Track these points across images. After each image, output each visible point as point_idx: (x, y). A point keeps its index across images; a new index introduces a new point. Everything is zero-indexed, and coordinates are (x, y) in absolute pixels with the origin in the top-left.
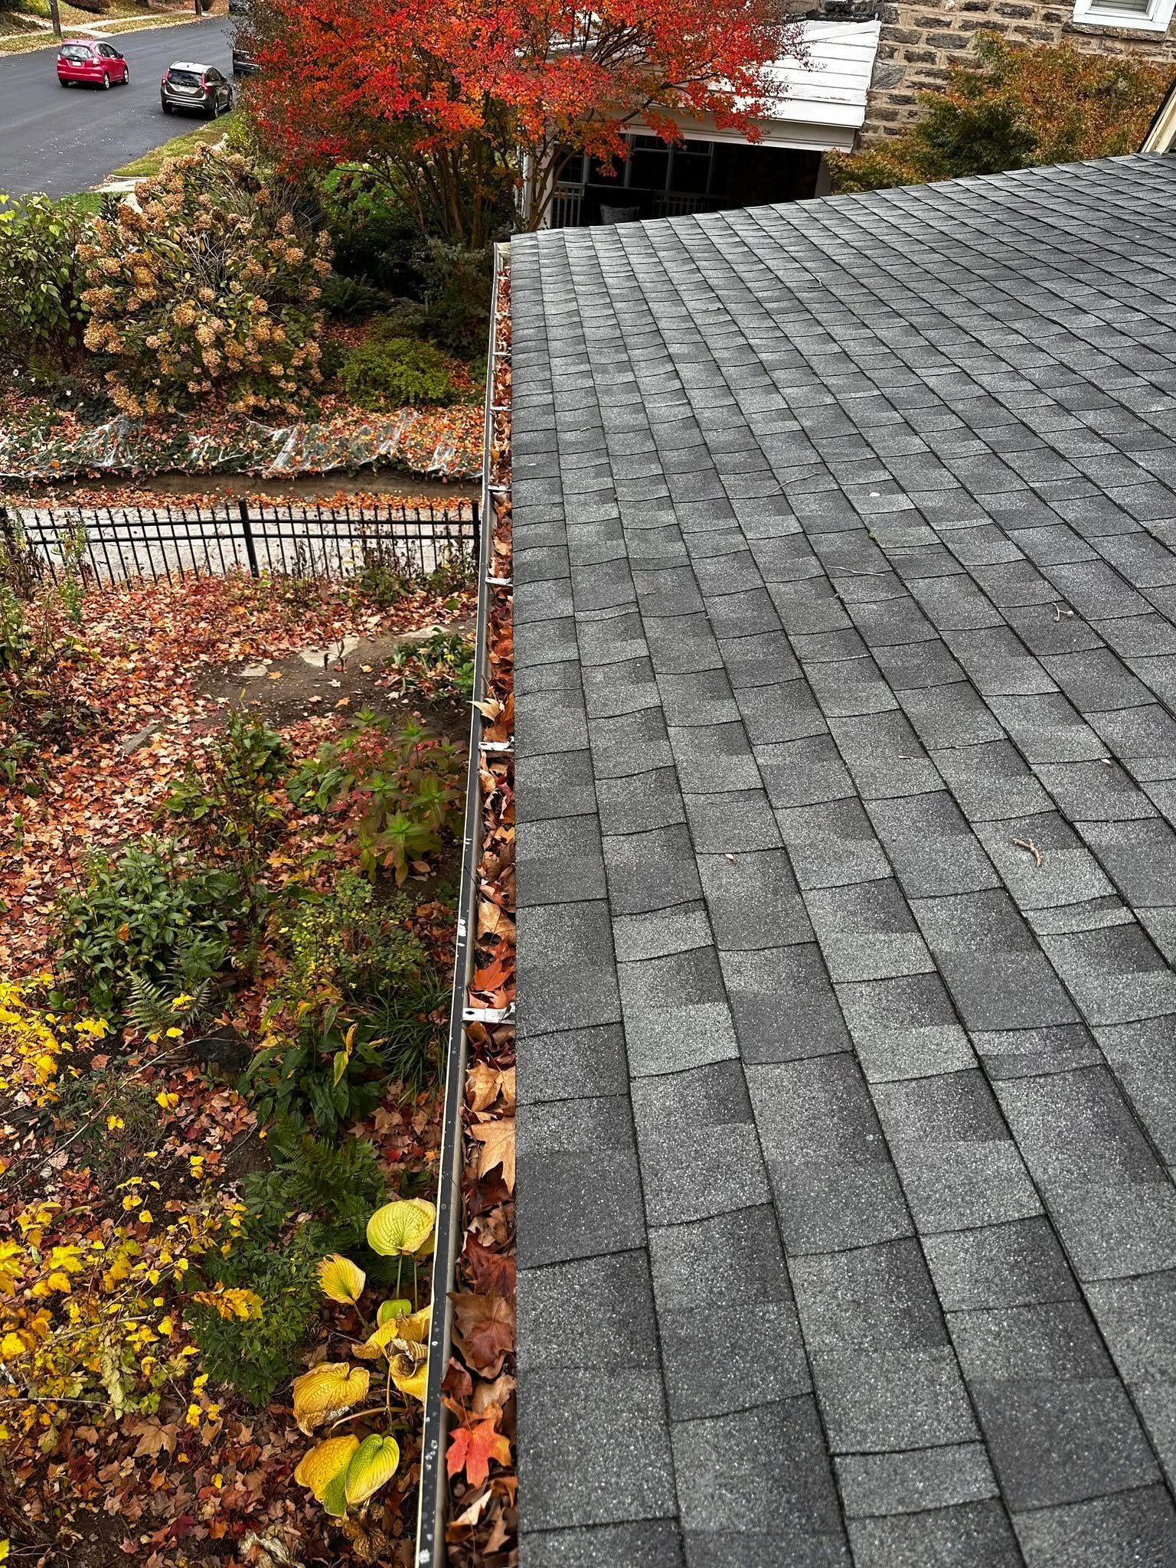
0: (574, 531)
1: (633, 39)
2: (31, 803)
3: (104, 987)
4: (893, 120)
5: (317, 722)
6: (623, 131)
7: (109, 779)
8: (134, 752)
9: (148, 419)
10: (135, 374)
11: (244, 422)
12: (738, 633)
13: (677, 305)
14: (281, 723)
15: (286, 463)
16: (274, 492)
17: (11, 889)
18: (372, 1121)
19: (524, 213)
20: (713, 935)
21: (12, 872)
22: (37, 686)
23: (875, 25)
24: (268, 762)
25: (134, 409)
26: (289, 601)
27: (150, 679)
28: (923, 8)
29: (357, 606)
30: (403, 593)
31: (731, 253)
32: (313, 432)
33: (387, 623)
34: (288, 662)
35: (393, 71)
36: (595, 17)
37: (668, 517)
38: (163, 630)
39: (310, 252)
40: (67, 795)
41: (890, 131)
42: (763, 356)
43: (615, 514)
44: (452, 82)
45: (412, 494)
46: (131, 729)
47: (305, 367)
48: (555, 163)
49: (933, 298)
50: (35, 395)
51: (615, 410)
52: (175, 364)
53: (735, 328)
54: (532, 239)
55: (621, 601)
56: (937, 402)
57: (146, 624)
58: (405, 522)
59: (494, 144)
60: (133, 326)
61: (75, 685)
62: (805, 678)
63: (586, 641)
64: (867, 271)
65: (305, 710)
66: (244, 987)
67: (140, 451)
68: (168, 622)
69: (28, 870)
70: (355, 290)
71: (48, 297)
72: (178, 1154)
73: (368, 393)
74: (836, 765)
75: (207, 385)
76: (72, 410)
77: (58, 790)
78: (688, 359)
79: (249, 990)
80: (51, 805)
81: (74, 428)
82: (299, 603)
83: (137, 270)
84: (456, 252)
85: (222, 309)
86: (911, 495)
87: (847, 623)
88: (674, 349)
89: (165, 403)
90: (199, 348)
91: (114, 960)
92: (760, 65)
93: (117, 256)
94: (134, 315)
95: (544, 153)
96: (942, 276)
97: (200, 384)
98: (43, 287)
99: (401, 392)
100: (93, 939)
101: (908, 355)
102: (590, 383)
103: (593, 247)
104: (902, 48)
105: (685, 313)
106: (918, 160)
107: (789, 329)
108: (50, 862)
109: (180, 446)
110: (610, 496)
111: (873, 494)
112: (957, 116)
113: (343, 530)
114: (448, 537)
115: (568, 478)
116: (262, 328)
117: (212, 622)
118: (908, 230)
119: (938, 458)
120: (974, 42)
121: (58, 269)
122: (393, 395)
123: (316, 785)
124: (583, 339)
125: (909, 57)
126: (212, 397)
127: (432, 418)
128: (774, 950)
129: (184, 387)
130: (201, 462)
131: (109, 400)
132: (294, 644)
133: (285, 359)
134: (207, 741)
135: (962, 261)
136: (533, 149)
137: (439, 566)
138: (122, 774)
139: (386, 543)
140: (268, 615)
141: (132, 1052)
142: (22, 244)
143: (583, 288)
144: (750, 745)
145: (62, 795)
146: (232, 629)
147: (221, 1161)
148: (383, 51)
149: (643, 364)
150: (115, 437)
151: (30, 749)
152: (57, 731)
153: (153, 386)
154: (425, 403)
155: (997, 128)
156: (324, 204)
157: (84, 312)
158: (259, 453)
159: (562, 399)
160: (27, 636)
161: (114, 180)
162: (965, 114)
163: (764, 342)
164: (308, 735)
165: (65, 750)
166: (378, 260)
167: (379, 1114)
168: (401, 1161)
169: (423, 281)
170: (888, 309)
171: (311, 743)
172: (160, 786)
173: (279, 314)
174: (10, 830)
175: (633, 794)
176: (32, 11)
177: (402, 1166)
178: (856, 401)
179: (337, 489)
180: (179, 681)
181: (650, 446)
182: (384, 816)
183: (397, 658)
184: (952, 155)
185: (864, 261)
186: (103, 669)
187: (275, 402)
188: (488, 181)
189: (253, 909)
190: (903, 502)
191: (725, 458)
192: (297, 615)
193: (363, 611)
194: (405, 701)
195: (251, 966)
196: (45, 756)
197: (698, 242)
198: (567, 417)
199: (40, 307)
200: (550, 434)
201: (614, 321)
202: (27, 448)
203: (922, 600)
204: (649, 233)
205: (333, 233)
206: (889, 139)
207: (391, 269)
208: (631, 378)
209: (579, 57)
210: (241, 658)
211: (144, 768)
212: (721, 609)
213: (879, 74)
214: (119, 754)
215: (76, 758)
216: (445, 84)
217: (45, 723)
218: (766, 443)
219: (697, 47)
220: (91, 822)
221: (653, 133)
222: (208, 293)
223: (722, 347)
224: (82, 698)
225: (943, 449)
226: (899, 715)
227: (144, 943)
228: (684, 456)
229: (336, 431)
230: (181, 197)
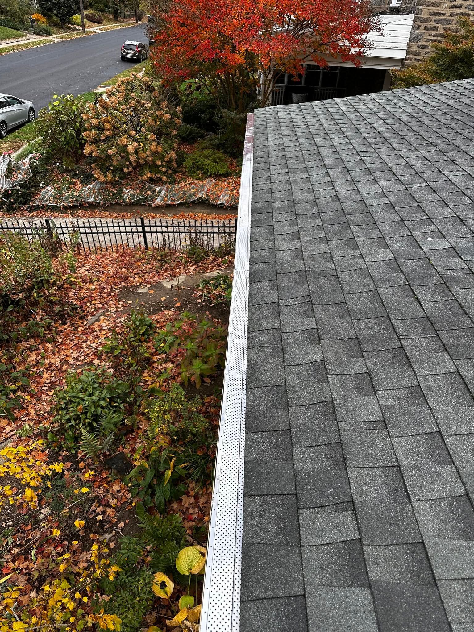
0: (279, 254)
1: (308, 26)
2: (49, 345)
3: (70, 433)
4: (419, 55)
5: (167, 312)
6: (302, 63)
7: (81, 336)
8: (92, 324)
9: (107, 183)
10: (103, 165)
11: (145, 184)
12: (363, 317)
13: (327, 141)
14: (152, 312)
15: (161, 201)
16: (156, 212)
17: (38, 383)
18: (181, 501)
19: (260, 97)
20: (359, 531)
21: (39, 376)
22: (55, 295)
23: (412, 16)
24: (146, 330)
25: (102, 179)
26: (159, 260)
27: (101, 293)
28: (433, 8)
29: (186, 262)
30: (204, 256)
31: (352, 116)
32: (172, 188)
33: (198, 269)
34: (157, 286)
35: (209, 42)
36: (292, 17)
37: (325, 248)
38: (108, 272)
39: (174, 115)
40: (64, 342)
41: (417, 60)
42: (369, 165)
43: (299, 246)
44: (233, 46)
45: (211, 213)
46: (92, 314)
47: (171, 161)
48: (274, 77)
49: (449, 137)
50: (65, 173)
51: (299, 192)
52: (118, 161)
53: (354, 152)
54: (263, 110)
55: (302, 294)
56: (457, 190)
57: (101, 269)
58: (207, 227)
59: (249, 70)
60: (102, 146)
61: (70, 295)
62: (403, 347)
63: (284, 316)
64: (415, 124)
65: (162, 307)
66: (130, 433)
67: (104, 195)
68: (110, 269)
69: (45, 375)
70: (191, 130)
71: (71, 134)
72: (97, 511)
73: (195, 172)
74: (425, 408)
75: (131, 169)
76: (78, 179)
77: (60, 340)
78: (335, 167)
79: (132, 435)
80: (57, 347)
81: (79, 186)
82: (163, 261)
83: (105, 124)
84: (233, 114)
85: (138, 138)
86: (449, 240)
87: (422, 314)
88: (327, 162)
89: (114, 176)
90: (128, 154)
91: (75, 421)
92: (362, 34)
93: (98, 118)
94: (103, 141)
95: (269, 73)
96: (452, 126)
97: (128, 168)
98: (69, 131)
99: (208, 171)
100: (68, 411)
101: (440, 165)
102: (288, 178)
103: (290, 114)
104: (423, 25)
105: (331, 144)
106: (431, 72)
107: (380, 152)
108: (55, 372)
109: (120, 193)
110: (296, 236)
111: (429, 239)
112: (448, 53)
113: (182, 230)
114: (225, 232)
115: (277, 226)
116: (153, 146)
117: (127, 269)
118: (433, 104)
119: (461, 220)
120: (455, 21)
121: (75, 124)
122: (205, 173)
123: (165, 341)
124: (285, 157)
125: (426, 29)
126: (133, 174)
127: (220, 182)
128: (397, 547)
129: (122, 170)
130: (127, 200)
131: (93, 175)
132: (160, 278)
133: (162, 158)
134: (122, 320)
135: (461, 119)
136: (265, 72)
137: (220, 245)
138: (87, 333)
139: (199, 235)
140: (150, 266)
141: (81, 461)
142: (62, 114)
143: (285, 133)
144: (375, 391)
145: (61, 343)
146: (135, 272)
147: (115, 516)
148: (205, 34)
149: (312, 169)
150: (94, 189)
151: (50, 323)
152: (61, 315)
153: (110, 169)
154: (218, 176)
155: (467, 58)
156: (180, 95)
157: (85, 140)
158: (150, 196)
159: (275, 186)
160: (52, 274)
161: (101, 87)
162: (452, 52)
163: (369, 158)
164: (163, 318)
165: (64, 323)
166: (200, 118)
167: (184, 498)
168: (194, 521)
169: (219, 126)
170: (427, 142)
171: (164, 322)
172: (102, 339)
173: (160, 140)
174: (40, 357)
175: (310, 418)
176: (74, 24)
177: (194, 523)
178: (416, 187)
179: (180, 211)
180: (113, 294)
181: (315, 210)
182: (191, 360)
183: (201, 285)
184: (446, 70)
185: (414, 119)
186: (82, 288)
187: (158, 175)
188: (247, 85)
189: (135, 399)
190: (445, 244)
191: (353, 217)
192: (162, 266)
193: (188, 264)
194: (204, 304)
195: (133, 425)
196: (56, 326)
197: (337, 111)
198: (277, 195)
199: (68, 138)
200: (269, 204)
201: (299, 148)
202: (60, 194)
203: (463, 302)
204: (315, 107)
205: (183, 107)
206: (417, 63)
207: (206, 121)
208: (307, 176)
209: (285, 34)
210: (138, 284)
211: (96, 331)
212: (354, 301)
213: (413, 36)
214: (86, 325)
215: (68, 327)
216: (230, 46)
217: (56, 312)
218: (373, 210)
219: (335, 28)
220: (72, 355)
221: (316, 64)
222: (133, 132)
223: (349, 161)
224: (72, 301)
225: (462, 215)
226: (458, 376)
227: (88, 414)
228: (332, 215)
229: (182, 187)
230: (124, 94)
